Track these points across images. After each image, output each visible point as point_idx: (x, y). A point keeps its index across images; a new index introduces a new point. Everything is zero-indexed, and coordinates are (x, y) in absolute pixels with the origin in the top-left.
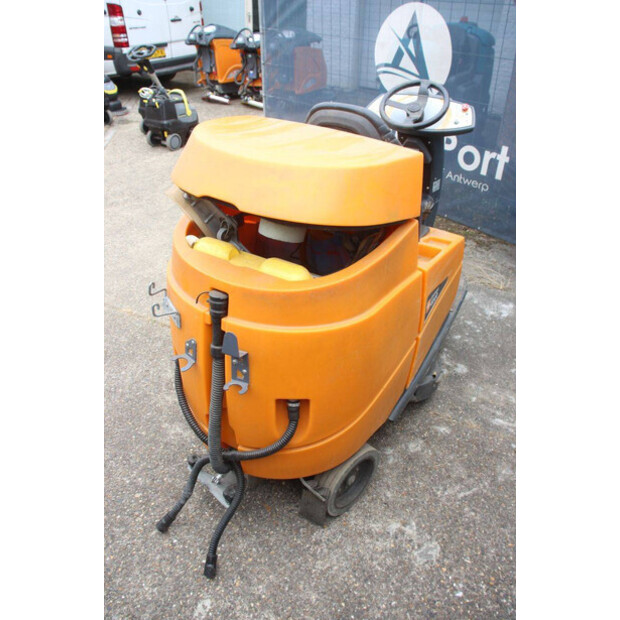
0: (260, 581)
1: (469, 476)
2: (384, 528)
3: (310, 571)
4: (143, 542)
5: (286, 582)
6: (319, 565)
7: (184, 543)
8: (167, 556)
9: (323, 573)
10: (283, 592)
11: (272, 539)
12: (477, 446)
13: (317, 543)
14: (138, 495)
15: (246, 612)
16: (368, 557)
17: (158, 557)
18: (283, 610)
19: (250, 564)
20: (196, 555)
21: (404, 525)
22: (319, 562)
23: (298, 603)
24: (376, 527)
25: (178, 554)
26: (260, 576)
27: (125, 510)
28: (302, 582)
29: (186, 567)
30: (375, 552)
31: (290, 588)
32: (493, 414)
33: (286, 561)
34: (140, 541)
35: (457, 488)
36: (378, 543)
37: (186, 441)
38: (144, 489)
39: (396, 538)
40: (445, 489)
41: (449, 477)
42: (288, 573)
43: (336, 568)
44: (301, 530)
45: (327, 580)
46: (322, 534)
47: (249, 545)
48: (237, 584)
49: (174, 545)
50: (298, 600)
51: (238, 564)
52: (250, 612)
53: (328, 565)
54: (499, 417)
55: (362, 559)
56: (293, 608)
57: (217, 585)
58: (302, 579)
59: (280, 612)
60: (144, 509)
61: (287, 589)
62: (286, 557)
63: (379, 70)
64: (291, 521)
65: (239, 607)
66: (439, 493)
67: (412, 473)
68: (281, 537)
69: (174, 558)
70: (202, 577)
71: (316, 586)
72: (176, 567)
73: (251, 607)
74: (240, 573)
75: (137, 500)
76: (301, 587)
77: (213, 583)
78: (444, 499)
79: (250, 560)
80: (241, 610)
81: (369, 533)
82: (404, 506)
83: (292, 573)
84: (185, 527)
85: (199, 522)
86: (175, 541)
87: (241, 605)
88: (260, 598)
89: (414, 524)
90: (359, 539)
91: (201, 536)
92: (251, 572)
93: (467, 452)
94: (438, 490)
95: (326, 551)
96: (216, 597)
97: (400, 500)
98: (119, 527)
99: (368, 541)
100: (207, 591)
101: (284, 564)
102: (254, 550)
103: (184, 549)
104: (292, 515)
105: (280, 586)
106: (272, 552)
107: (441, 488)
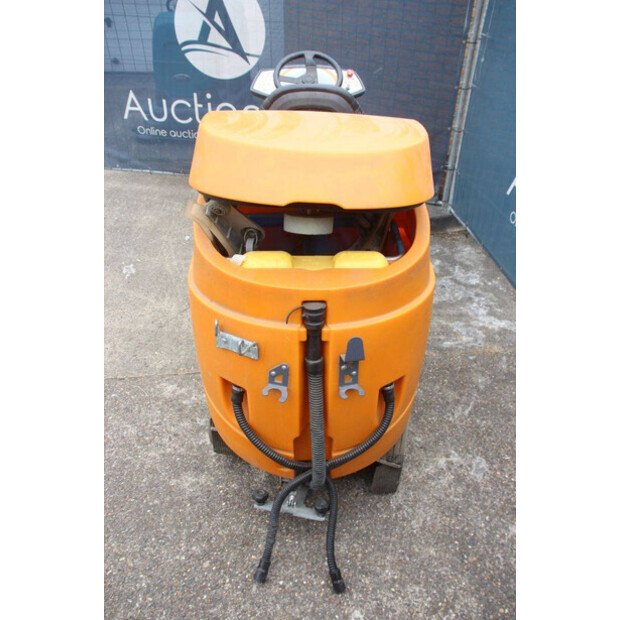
0: (383, 567)
1: (461, 395)
2: (436, 467)
3: (412, 533)
4: (252, 604)
5: (403, 554)
6: (416, 525)
7: (291, 579)
8: (287, 600)
9: (422, 529)
10: (407, 563)
11: (363, 527)
12: (447, 369)
13: (399, 508)
14: (206, 564)
15: (393, 599)
16: (443, 496)
17: (278, 607)
18: (419, 577)
19: (362, 560)
20: (311, 582)
21: (447, 456)
22: (413, 522)
23: (425, 564)
24: (430, 470)
25: (294, 592)
26: (379, 563)
27: (205, 586)
28: (415, 546)
29: (311, 599)
30: (445, 489)
31: (410, 556)
32: (439, 340)
33: (388, 537)
34: (248, 605)
35: (460, 408)
36: (441, 481)
37: (208, 486)
38: (206, 555)
39: (450, 469)
40: (453, 414)
41: (448, 403)
42: (398, 546)
43: (428, 519)
44: (378, 505)
45: (430, 532)
46: (396, 499)
47: (347, 545)
48: (367, 582)
49: (283, 587)
50: (423, 562)
51: (354, 566)
52: (396, 597)
53: (421, 520)
54: (444, 340)
55: (441, 500)
56: (425, 570)
57: (351, 594)
58: (411, 544)
59: (419, 580)
60: (225, 573)
61: (408, 559)
62: (386, 535)
63: (184, 49)
64: (364, 504)
65: (385, 599)
66: (451, 419)
67: (421, 413)
68: (368, 521)
69: (293, 598)
70: (333, 596)
71: (427, 542)
72: (302, 604)
73: (393, 593)
74: (360, 572)
75: (209, 569)
76: (417, 550)
77: (347, 595)
78: (458, 422)
79: (360, 555)
80: (388, 600)
81: (429, 477)
82: (436, 443)
83: (401, 544)
84: (279, 564)
85: (288, 552)
86: (281, 583)
87: (384, 596)
88: (394, 581)
89: (453, 452)
90: (426, 486)
91: (301, 563)
92: (369, 564)
93: (444, 378)
94: (448, 417)
95: (410, 510)
96: (360, 605)
97: (428, 440)
98: (214, 606)
99: (433, 484)
100: (348, 605)
101: (389, 541)
102: (355, 545)
103: (295, 585)
104: (361, 498)
105: (400, 560)
106: (372, 538)
107: (450, 414)
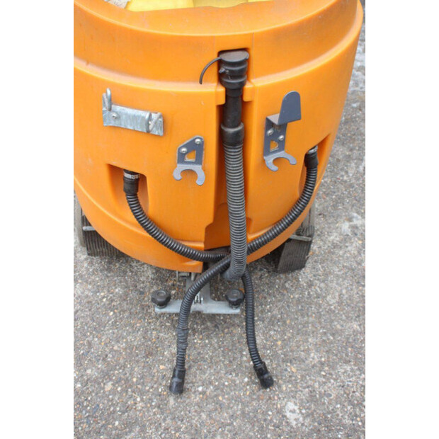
0: (307, 351)
1: (351, 150)
2: (341, 234)
3: (330, 310)
4: (173, 419)
5: (325, 333)
6: (332, 300)
7: (211, 383)
8: (211, 407)
9: (340, 303)
10: (331, 343)
11: (276, 312)
13: (310, 285)
14: (109, 387)
15: (325, 383)
16: (355, 265)
17: (204, 416)
18: (347, 355)
19: (282, 348)
20: (234, 381)
21: (350, 220)
22: (328, 298)
23: (351, 340)
24: (334, 237)
25: (217, 396)
26: (302, 348)
27: (114, 412)
28: (336, 323)
29: (238, 399)
30: (355, 257)
31: (333, 335)
33: (306, 319)
34: (168, 421)
35: (353, 165)
36: (349, 248)
37: (87, 296)
38: (106, 375)
39: (356, 234)
40: (347, 172)
41: (338, 160)
42: (318, 325)
43: (344, 291)
44: (287, 285)
45: (349, 305)
46: (305, 275)
47: (263, 333)
48: (294, 370)
49: (203, 393)
50: (348, 339)
51: (275, 355)
52: (328, 379)
53: (337, 294)
55: (353, 270)
56: (352, 347)
57: (280, 387)
58: (332, 321)
59: (348, 359)
60: (133, 392)
61: (332, 338)
62: (302, 316)
64: (271, 286)
65: (317, 385)
66: (345, 178)
68: (280, 304)
69: (217, 403)
70: (261, 392)
71: (347, 317)
72: (229, 407)
73: (324, 376)
74: (283, 361)
75: (114, 392)
76: (339, 327)
77: (275, 388)
78: (353, 181)
79: (279, 343)
80: (320, 385)
81: (335, 246)
82: (335, 207)
83: (320, 323)
84: (193, 370)
85: (199, 353)
86: (200, 389)
87: (316, 382)
88: (322, 364)
89: (355, 215)
90: (334, 256)
91: (217, 363)
92: (292, 351)
94: (342, 176)
95: (322, 285)
96: (292, 396)
97: (326, 204)
98: (130, 432)
99: (341, 253)
100: (280, 398)
101: (307, 322)
102: (272, 333)
103: (217, 388)
104: (265, 280)
105: (324, 341)
106: (288, 322)
107: (343, 173)
